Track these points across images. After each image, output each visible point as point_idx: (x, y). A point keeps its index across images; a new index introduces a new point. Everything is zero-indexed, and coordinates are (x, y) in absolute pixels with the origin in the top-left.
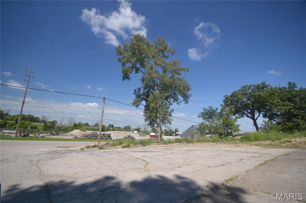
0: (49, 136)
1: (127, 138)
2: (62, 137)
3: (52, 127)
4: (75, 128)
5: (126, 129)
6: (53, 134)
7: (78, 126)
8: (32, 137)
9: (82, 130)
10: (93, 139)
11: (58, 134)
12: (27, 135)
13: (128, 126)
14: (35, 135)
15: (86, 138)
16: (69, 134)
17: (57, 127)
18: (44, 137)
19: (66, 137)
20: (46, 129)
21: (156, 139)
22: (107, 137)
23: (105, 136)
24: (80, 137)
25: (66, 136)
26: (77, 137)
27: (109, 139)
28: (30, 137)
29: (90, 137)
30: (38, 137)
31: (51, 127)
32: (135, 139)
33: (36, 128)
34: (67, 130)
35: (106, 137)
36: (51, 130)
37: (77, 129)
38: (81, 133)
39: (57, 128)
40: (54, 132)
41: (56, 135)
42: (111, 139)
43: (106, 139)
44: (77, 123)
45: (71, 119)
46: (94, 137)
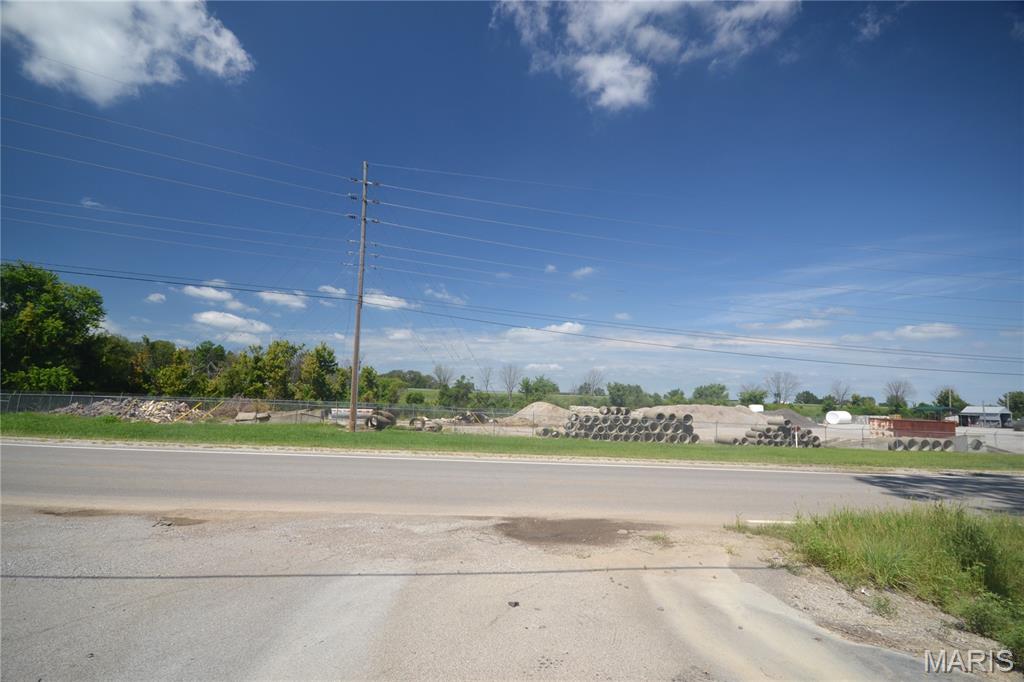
0: (455, 424)
1: (776, 437)
2: (497, 428)
3: (463, 397)
4: (530, 398)
5: (706, 396)
6: (467, 420)
7: (537, 390)
8: (402, 428)
9: (557, 405)
10: (616, 438)
11: (481, 420)
12: (388, 423)
13: (711, 387)
14: (412, 423)
15: (586, 435)
16: (515, 418)
17: (476, 397)
18: (440, 428)
19: (512, 432)
20: (447, 403)
21: (942, 441)
22: (676, 429)
23: (666, 428)
24: (563, 431)
25: (507, 425)
26: (552, 431)
27: (683, 439)
28: (398, 428)
29: (601, 429)
30: (420, 429)
31: (460, 396)
32: (816, 438)
33: (419, 400)
34: (505, 406)
35: (669, 432)
36: (462, 406)
37: (539, 400)
38: (554, 414)
39: (476, 401)
40: (468, 413)
41: (476, 421)
42: (695, 438)
43: (673, 439)
44: (533, 380)
45: (510, 371)
46: (621, 430)
